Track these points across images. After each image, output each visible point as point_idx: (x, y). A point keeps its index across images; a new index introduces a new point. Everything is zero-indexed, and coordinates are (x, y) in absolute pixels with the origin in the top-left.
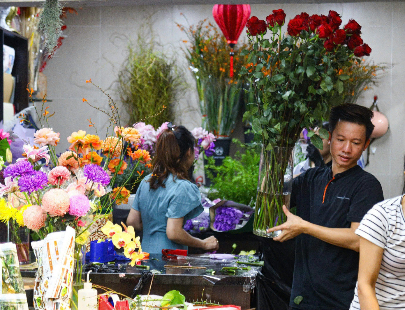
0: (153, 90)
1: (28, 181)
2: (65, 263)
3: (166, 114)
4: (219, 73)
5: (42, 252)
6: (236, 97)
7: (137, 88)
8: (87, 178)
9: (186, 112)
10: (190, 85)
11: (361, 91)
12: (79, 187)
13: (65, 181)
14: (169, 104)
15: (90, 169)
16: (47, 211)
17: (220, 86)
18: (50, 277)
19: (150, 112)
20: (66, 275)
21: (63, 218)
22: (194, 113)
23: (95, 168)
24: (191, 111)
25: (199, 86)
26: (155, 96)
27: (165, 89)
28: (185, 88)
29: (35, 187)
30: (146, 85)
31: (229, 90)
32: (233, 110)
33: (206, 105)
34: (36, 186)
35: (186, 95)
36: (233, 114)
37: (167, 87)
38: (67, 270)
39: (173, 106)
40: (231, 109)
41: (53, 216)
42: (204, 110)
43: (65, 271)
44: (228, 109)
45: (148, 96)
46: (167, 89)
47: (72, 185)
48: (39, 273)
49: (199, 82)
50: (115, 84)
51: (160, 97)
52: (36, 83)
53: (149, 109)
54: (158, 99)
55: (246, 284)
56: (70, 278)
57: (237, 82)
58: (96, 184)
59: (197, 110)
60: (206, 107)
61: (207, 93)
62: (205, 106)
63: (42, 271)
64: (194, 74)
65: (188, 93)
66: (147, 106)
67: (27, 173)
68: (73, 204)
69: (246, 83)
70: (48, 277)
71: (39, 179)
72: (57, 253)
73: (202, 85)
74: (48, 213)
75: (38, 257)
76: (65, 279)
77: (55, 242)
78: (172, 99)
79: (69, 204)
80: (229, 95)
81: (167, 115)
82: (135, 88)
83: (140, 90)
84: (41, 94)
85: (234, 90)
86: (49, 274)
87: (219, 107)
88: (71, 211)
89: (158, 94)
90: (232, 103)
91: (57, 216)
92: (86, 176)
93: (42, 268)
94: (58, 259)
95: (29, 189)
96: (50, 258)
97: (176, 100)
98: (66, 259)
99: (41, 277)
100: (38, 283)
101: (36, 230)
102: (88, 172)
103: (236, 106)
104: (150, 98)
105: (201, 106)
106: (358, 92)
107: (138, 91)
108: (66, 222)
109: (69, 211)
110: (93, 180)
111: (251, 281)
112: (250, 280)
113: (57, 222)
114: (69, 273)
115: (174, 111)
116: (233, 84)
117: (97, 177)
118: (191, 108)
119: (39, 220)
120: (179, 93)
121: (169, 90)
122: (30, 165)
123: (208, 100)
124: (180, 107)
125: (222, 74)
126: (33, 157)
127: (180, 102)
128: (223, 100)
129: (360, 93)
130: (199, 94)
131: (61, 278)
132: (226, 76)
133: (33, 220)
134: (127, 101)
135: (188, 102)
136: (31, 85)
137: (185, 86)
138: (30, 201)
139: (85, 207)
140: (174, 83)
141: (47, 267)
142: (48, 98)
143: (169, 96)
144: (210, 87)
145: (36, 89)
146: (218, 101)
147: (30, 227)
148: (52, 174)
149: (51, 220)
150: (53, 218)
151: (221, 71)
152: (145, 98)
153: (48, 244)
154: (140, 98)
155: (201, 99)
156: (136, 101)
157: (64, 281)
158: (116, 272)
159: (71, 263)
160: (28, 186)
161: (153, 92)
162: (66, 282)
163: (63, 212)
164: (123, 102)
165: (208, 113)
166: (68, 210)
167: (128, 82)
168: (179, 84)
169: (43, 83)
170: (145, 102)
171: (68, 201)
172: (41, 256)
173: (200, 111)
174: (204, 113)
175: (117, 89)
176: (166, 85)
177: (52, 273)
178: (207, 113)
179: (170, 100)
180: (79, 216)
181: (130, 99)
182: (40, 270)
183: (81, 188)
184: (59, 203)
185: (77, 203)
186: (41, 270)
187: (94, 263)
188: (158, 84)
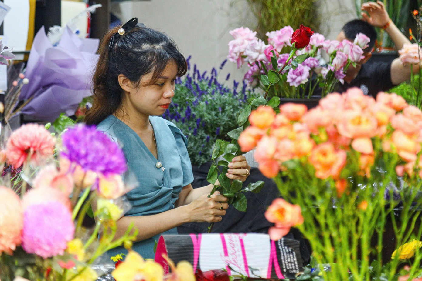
8: (69, 161)
23: (88, 137)
68: (30, 227)
88: (27, 243)
109: (23, 243)
110: (82, 167)
117: (91, 159)
163: (9, 244)
166: (18, 241)
171: (18, 218)
180: (45, 255)
185: (39, 225)
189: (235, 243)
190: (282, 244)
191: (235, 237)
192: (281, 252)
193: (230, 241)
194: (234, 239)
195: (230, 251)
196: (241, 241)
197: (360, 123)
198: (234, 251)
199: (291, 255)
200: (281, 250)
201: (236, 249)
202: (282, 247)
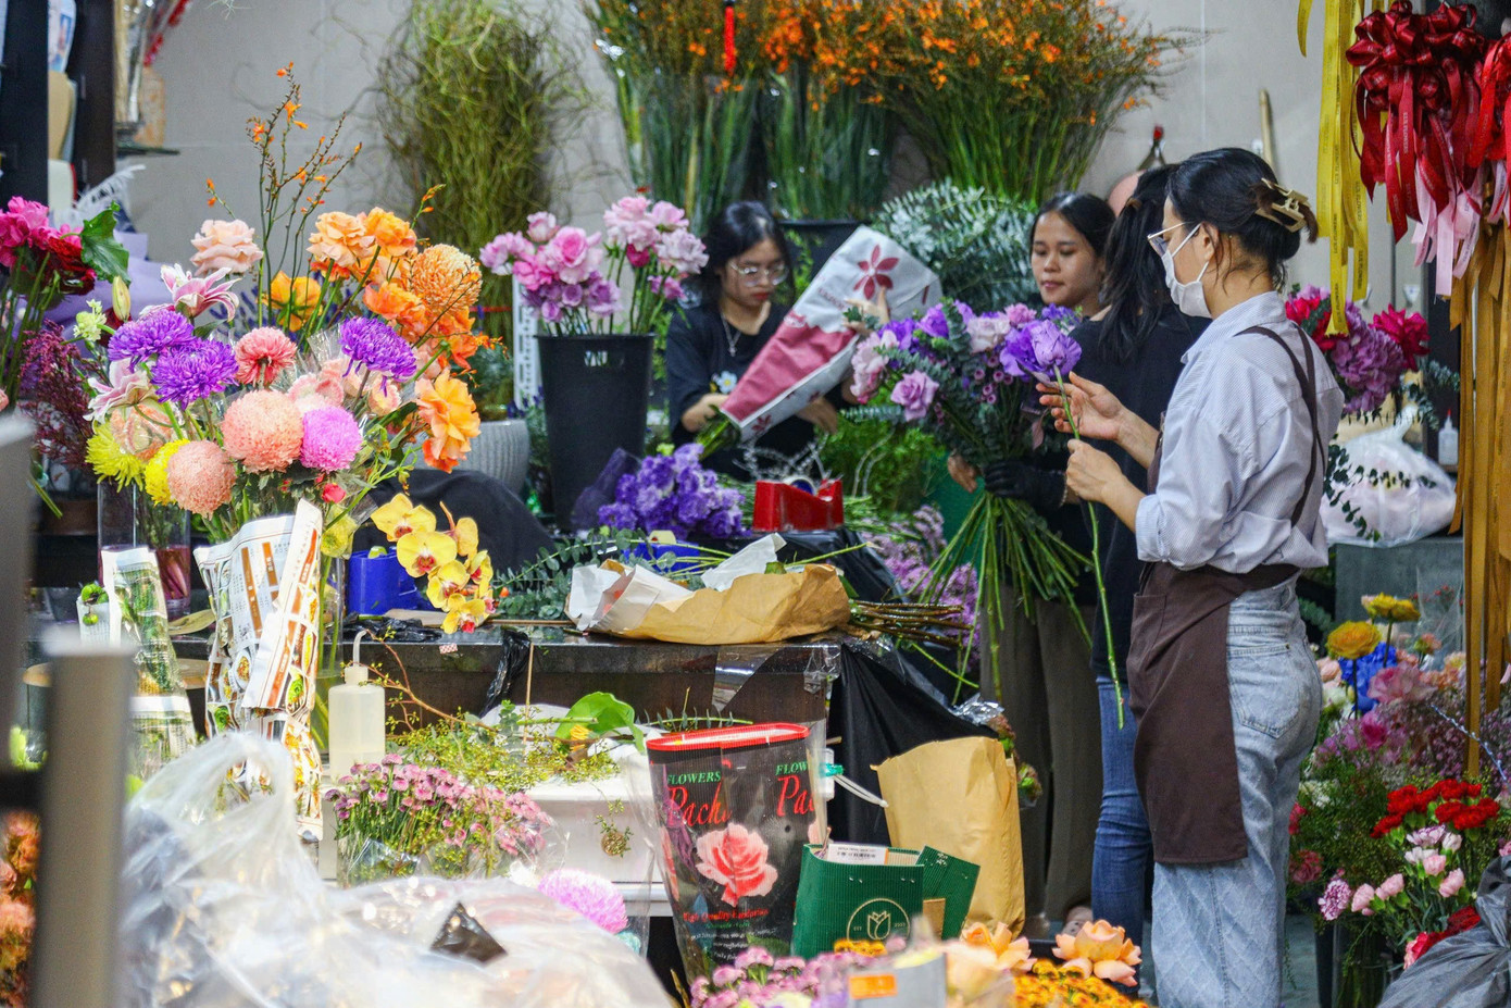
0: (486, 113)
1: (180, 370)
2: (296, 608)
3: (526, 184)
4: (687, 57)
5: (229, 576)
6: (738, 131)
7: (438, 107)
8: (348, 358)
9: (586, 179)
10: (598, 97)
11: (1116, 112)
12: (327, 384)
13: (280, 371)
14: (534, 155)
15: (359, 332)
16: (239, 456)
17: (689, 98)
18: (252, 648)
19: (476, 182)
20: (301, 642)
21: (285, 476)
22: (611, 183)
23: (373, 328)
24: (600, 174)
25: (624, 100)
26: (492, 131)
27: (522, 110)
28: (585, 107)
29: (201, 388)
30: (464, 98)
31: (720, 111)
32: (729, 172)
33: (649, 158)
34: (204, 383)
35: (585, 129)
36: (729, 185)
37: (528, 103)
38: (304, 628)
39: (547, 161)
40: (725, 167)
41: (255, 471)
42: (641, 171)
43: (298, 631)
44: (715, 168)
45: (469, 130)
46: (528, 110)
47: (303, 382)
48: (220, 638)
49: (625, 88)
50: (367, 96)
51: (508, 134)
52: (134, 99)
53: (474, 171)
54: (502, 139)
55: (812, 668)
56: (311, 652)
57: (742, 87)
58: (377, 377)
59: (618, 172)
60: (650, 164)
61: (651, 121)
62: (644, 159)
63: (230, 632)
64: (610, 64)
65: (590, 119)
66: (468, 162)
67: (177, 346)
68: (313, 434)
69: (769, 89)
70: (248, 649)
71: (211, 362)
72: (272, 578)
73: (636, 95)
74: (241, 462)
75: (217, 590)
76: (298, 651)
77: (267, 547)
78: (544, 141)
79: (302, 435)
80: (717, 125)
81: (530, 187)
82: (432, 109)
83: (446, 114)
84: (149, 133)
85: (733, 109)
86: (252, 640)
87: (687, 164)
88: (307, 454)
89: (503, 124)
90: (728, 152)
91: (267, 472)
92: (347, 351)
93: (229, 621)
94: (275, 595)
95: (184, 391)
96: (251, 593)
97: (553, 143)
98: (299, 595)
99: (226, 648)
100: (217, 667)
101: (206, 513)
102: (352, 342)
103: (741, 159)
104: (477, 136)
105: (630, 160)
106: (1107, 116)
107: (438, 118)
108: (293, 487)
109: (302, 456)
110: (369, 363)
111: (828, 659)
112: (823, 656)
113: (265, 490)
114: (308, 635)
115: (549, 177)
116: (730, 93)
117: (380, 353)
118: (601, 168)
119: (215, 482)
120: (563, 121)
121: (533, 113)
122: (185, 322)
123: (655, 141)
124: (565, 166)
125: (696, 63)
126: (191, 300)
127: (566, 150)
128: (701, 141)
129: (1112, 117)
130: (626, 125)
131: (286, 650)
132: (708, 67)
133: (196, 483)
134: (407, 150)
135: (590, 148)
136: (120, 106)
137: (584, 101)
138: (184, 432)
139: (348, 443)
140: (548, 91)
141: (243, 618)
142: (167, 146)
143: (533, 130)
144: (660, 101)
145: (134, 117)
146: (684, 143)
147: (186, 503)
148: (243, 350)
149: (248, 484)
150: (255, 478)
151: (694, 53)
152: (461, 139)
153: (245, 552)
154: (446, 137)
155: (630, 140)
156: (433, 148)
157: (296, 658)
158: (428, 639)
159: (313, 606)
160: (180, 386)
161: (484, 120)
162: (299, 663)
163: (285, 457)
164: (393, 152)
165: (655, 181)
166: (297, 452)
167: (406, 91)
168: (564, 93)
169: (154, 98)
170: (463, 152)
171: (297, 425)
172: (224, 589)
173: (627, 175)
174: (641, 182)
175: (375, 113)
176: (524, 100)
177: (258, 635)
178: (650, 180)
179: (536, 143)
180: (329, 469)
181: (415, 142)
182: (222, 628)
183: (332, 388)
184: (273, 430)
185: (324, 432)
186: (225, 629)
187: (362, 616)
188: (502, 95)
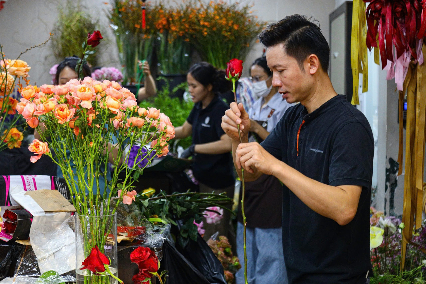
0: (79, 45)
4: (134, 29)
6: (149, 49)
7: (66, 43)
10: (111, 40)
14: (94, 57)
17: (135, 40)
28: (107, 44)
30: (73, 40)
31: (144, 44)
35: (108, 50)
42: (123, 61)
45: (75, 50)
49: (119, 38)
57: (150, 37)
59: (117, 62)
60: (125, 59)
62: (123, 58)
64: (114, 32)
65: (109, 47)
69: (157, 37)
73: (121, 40)
80: (143, 48)
82: (64, 43)
83: (69, 45)
85: (148, 43)
87: (135, 58)
90: (146, 55)
97: (99, 54)
103: (150, 58)
105: (120, 58)
106: (251, 45)
107: (67, 46)
116: (147, 38)
118: (113, 61)
120: (102, 48)
123: (126, 53)
125: (137, 30)
127: (103, 56)
128: (139, 52)
129: (253, 45)
130: (119, 49)
132: (140, 32)
134: (59, 55)
135: (110, 55)
144: (127, 41)
146: (134, 53)
151: (136, 28)
154: (69, 51)
155: (120, 52)
156: (65, 54)
161: (79, 47)
164: (56, 57)
173: (119, 62)
174: (123, 64)
178: (125, 63)
181: (61, 53)
189: (30, 181)
190: (58, 181)
191: (30, 177)
192: (58, 186)
193: (27, 180)
194: (29, 179)
195: (27, 187)
196: (34, 180)
197: (85, 91)
198: (30, 187)
199: (64, 188)
200: (58, 185)
201: (31, 185)
202: (58, 183)
